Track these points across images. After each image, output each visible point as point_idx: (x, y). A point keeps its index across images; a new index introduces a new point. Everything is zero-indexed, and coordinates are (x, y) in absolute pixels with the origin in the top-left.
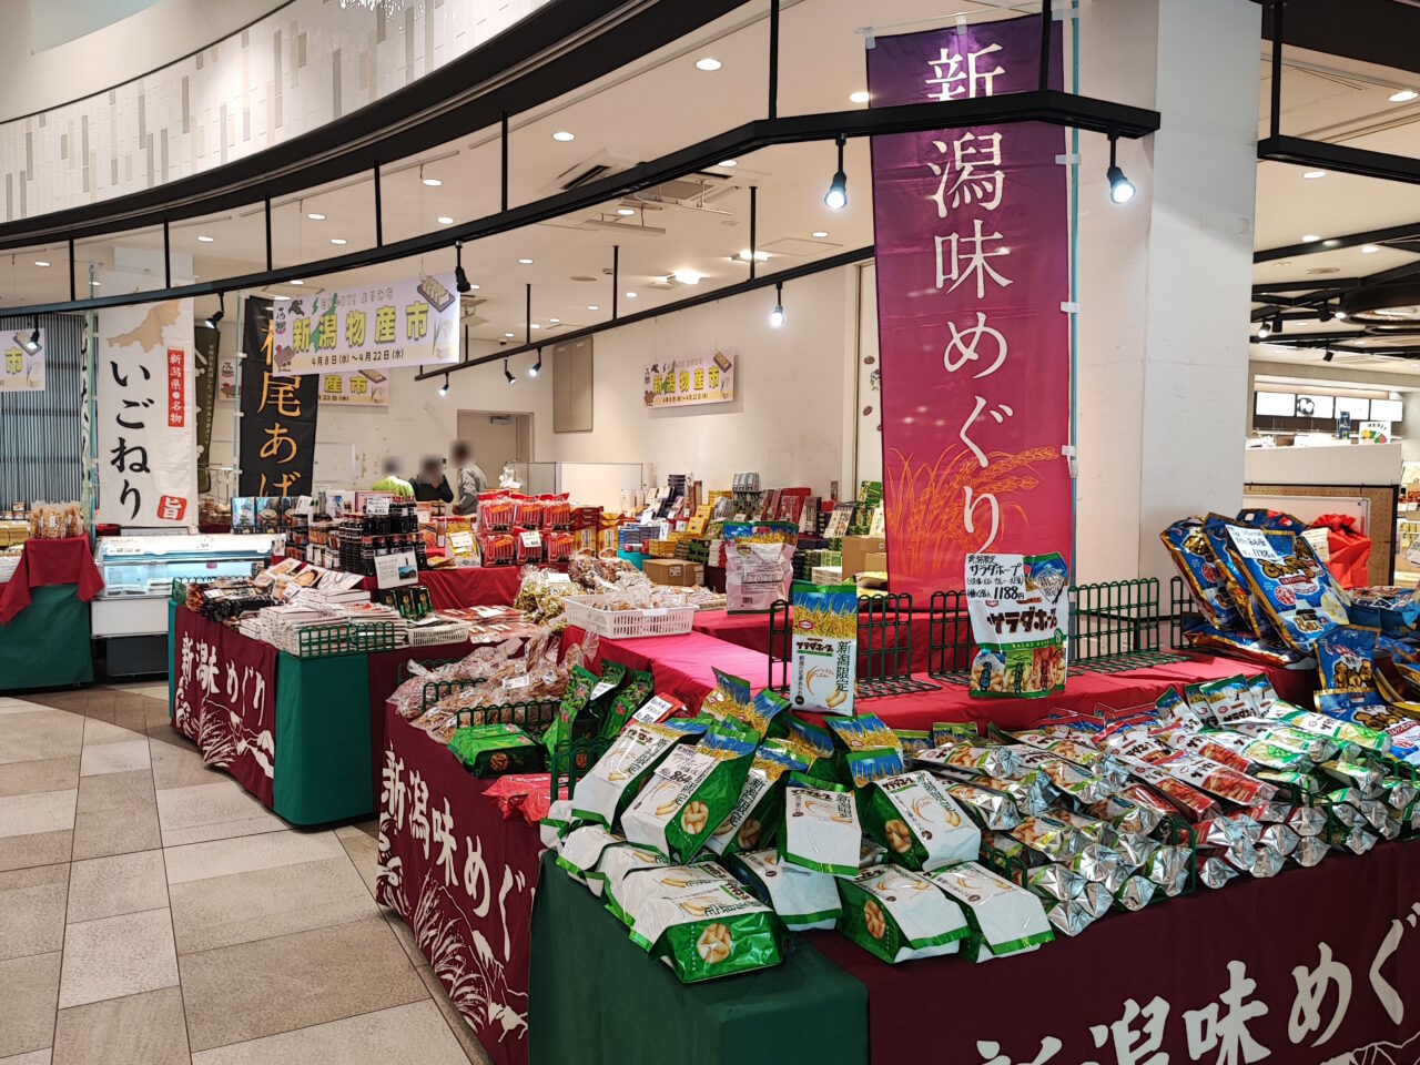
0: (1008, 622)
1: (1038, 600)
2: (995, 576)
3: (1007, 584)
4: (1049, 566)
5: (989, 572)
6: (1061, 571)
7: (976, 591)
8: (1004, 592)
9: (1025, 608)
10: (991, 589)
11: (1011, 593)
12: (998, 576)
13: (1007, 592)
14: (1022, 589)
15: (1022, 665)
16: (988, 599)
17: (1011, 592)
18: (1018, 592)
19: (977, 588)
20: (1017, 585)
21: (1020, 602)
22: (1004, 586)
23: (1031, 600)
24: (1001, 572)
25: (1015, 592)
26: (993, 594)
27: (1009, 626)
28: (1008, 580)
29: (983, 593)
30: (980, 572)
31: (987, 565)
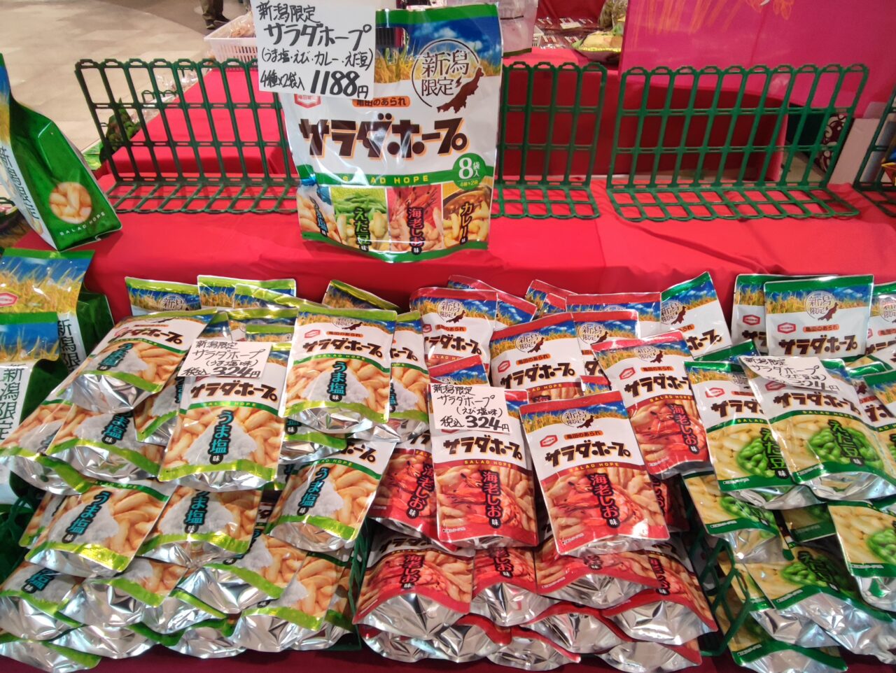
0: (336, 137)
1: (402, 102)
2: (316, 49)
3: (340, 67)
4: (448, 33)
5: (304, 40)
6: (479, 45)
7: (279, 75)
8: (331, 81)
9: (371, 114)
10: (305, 73)
11: (345, 84)
12: (322, 49)
13: (337, 82)
14: (366, 77)
15: (366, 211)
16: (299, 91)
17: (345, 82)
18: (358, 83)
19: (281, 69)
20: (357, 69)
21: (360, 103)
22: (331, 69)
23: (385, 102)
24: (330, 41)
25: (352, 82)
26: (308, 84)
27: (339, 145)
28: (343, 57)
29: (292, 80)
30: (288, 38)
31: (300, 26)
